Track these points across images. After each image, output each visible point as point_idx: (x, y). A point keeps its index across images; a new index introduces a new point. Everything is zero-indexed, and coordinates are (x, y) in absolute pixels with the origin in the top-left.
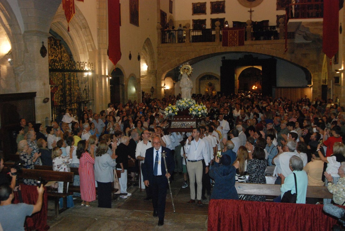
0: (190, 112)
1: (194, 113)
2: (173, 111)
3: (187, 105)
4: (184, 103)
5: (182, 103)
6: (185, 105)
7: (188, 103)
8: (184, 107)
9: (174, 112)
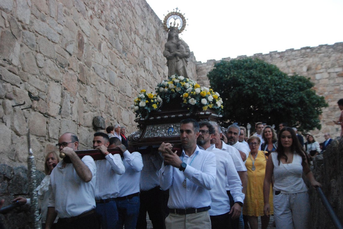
0: (183, 101)
1: (193, 101)
2: (147, 101)
3: (178, 90)
4: (171, 86)
5: (168, 85)
6: (174, 89)
7: (181, 84)
8: (172, 93)
9: (149, 104)
